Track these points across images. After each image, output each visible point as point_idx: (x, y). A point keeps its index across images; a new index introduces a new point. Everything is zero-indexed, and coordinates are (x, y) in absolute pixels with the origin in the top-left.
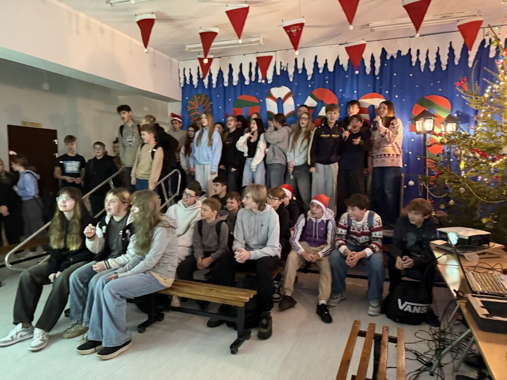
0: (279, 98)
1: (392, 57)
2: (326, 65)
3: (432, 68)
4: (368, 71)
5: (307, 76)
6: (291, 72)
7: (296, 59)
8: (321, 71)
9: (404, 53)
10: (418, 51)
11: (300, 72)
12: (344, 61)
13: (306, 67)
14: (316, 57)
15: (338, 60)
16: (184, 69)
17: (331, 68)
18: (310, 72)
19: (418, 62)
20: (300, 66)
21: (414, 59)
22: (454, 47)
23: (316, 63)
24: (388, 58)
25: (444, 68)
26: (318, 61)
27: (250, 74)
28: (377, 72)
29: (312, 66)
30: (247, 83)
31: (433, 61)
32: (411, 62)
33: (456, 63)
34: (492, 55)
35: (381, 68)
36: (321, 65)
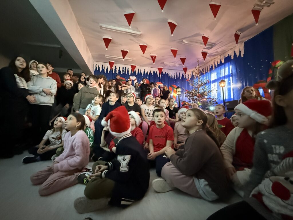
0: (133, 80)
1: (164, 74)
2: (147, 72)
3: (173, 78)
4: (158, 76)
5: (142, 75)
6: (137, 72)
7: (138, 69)
8: (146, 74)
9: (167, 73)
10: (170, 73)
11: (140, 73)
12: (152, 73)
13: (141, 72)
14: (144, 70)
15: (150, 72)
16: (96, 65)
17: (149, 74)
18: (143, 74)
19: (170, 76)
20: (140, 71)
21: (169, 75)
22: (177, 74)
23: (144, 72)
24: (163, 73)
25: (176, 78)
26: (145, 71)
27: (123, 71)
28: (160, 77)
29: (143, 72)
30: (122, 73)
31: (173, 76)
32: (168, 76)
33: (178, 78)
34: (185, 77)
35: (162, 76)
36: (146, 72)
